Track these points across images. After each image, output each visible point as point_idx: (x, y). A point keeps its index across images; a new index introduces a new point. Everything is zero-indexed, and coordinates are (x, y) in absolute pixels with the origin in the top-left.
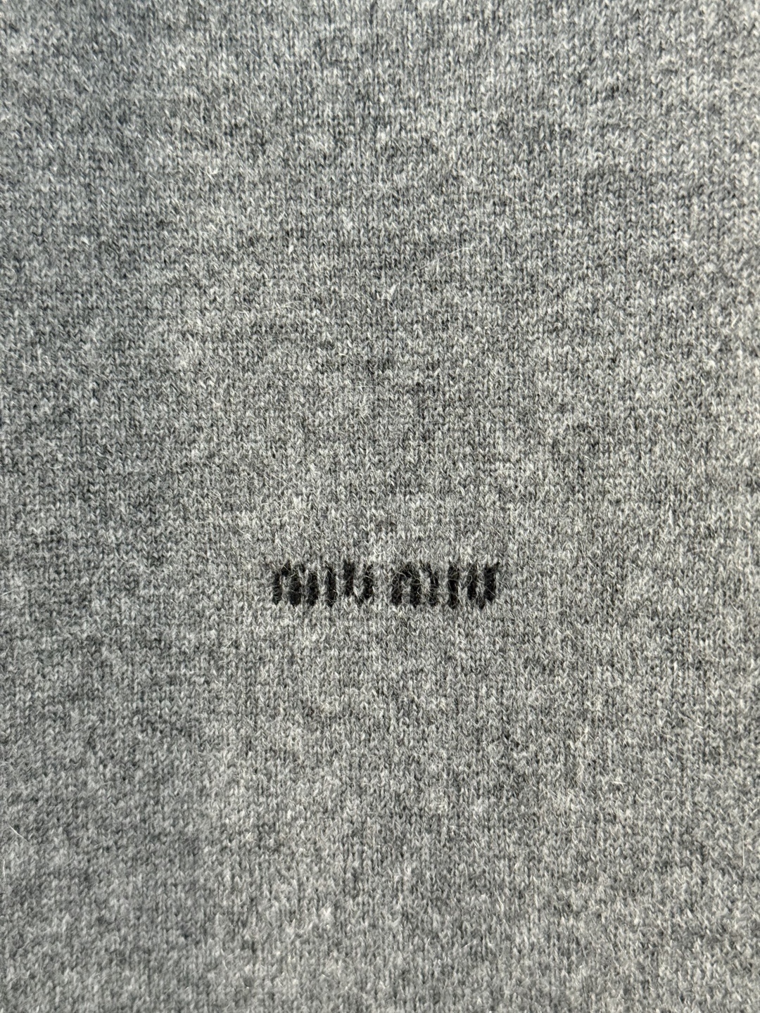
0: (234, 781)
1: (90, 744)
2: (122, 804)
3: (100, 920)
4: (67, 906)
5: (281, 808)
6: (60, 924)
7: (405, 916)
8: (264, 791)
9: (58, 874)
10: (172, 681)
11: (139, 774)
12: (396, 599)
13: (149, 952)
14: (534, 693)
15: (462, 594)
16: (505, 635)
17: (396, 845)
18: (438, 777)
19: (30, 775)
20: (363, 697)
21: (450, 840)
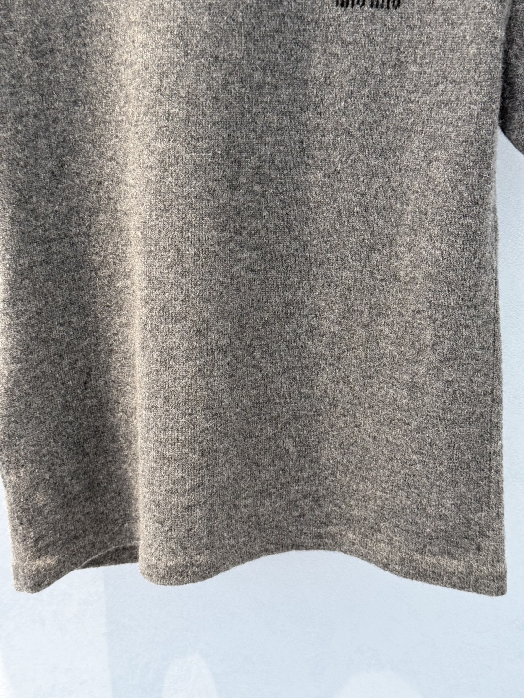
0: (319, 63)
1: (280, 47)
2: (287, 67)
3: (278, 101)
4: (269, 94)
5: (332, 72)
6: (268, 99)
7: (365, 104)
8: (328, 67)
9: (268, 83)
10: (304, 30)
11: (292, 58)
12: (372, 6)
13: (291, 113)
14: (408, 36)
15: (391, 5)
16: (402, 18)
17: (364, 83)
18: (378, 62)
19: (263, 52)
20: (359, 37)
21: (380, 81)
